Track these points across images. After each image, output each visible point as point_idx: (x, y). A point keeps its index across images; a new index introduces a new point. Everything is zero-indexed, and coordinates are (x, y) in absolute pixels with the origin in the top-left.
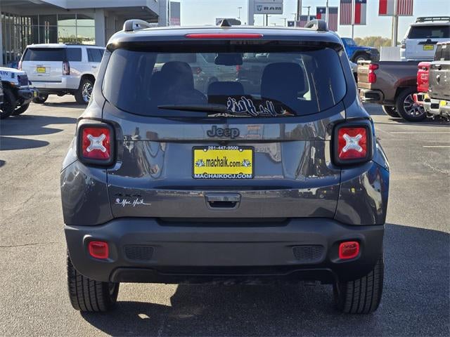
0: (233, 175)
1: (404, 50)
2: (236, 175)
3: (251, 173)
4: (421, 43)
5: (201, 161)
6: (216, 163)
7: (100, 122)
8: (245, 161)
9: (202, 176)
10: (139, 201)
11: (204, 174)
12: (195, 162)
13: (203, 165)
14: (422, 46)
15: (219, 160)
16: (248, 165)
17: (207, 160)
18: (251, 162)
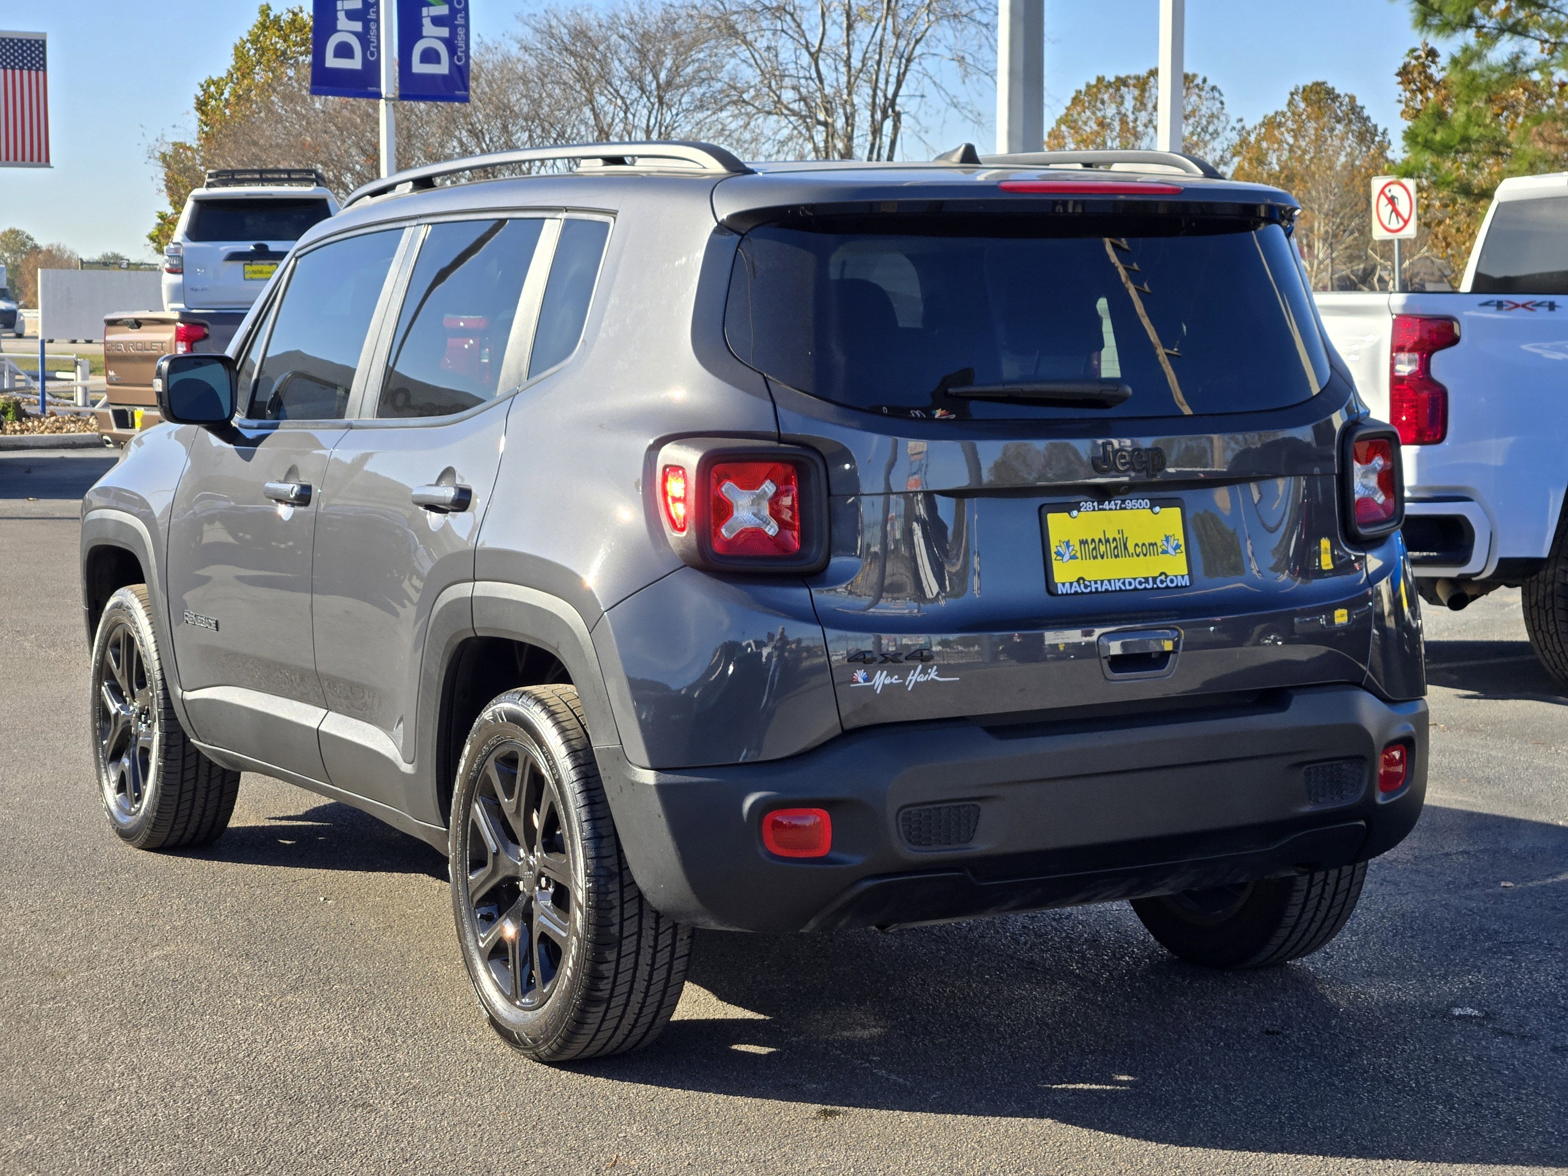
0: (1146, 580)
1: (178, 279)
2: (1154, 579)
3: (1185, 571)
4: (234, 257)
5: (1068, 544)
6: (1102, 548)
7: (774, 444)
8: (1167, 539)
9: (1076, 588)
10: (924, 672)
11: (1078, 581)
12: (1053, 549)
13: (1073, 557)
14: (238, 265)
15: (1107, 541)
16: (1175, 549)
17: (1083, 542)
18: (1182, 542)
